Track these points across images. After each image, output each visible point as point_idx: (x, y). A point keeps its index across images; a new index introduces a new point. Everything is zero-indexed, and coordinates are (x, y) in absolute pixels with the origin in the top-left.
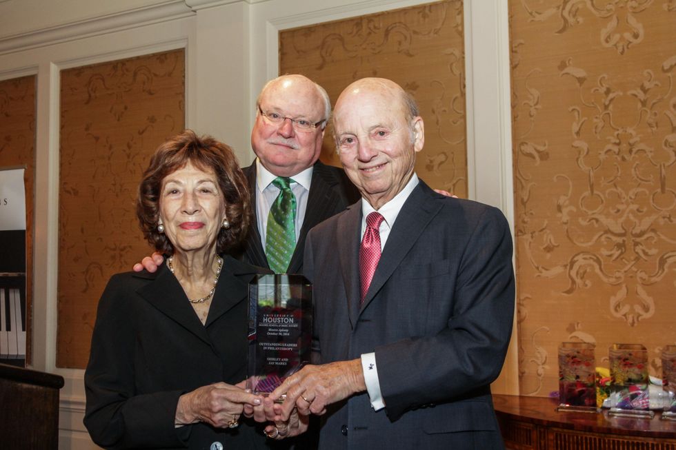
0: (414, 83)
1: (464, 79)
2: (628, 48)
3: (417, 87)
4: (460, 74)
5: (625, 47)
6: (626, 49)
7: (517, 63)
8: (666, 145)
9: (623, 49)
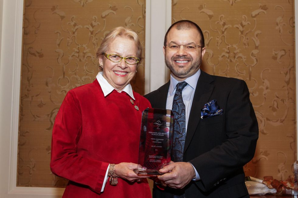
0: (115, 6)
1: (145, 8)
2: (235, 2)
3: (117, 9)
4: (143, 5)
5: (234, 2)
6: (234, 3)
7: (175, 3)
8: (252, 55)
9: (233, 3)
